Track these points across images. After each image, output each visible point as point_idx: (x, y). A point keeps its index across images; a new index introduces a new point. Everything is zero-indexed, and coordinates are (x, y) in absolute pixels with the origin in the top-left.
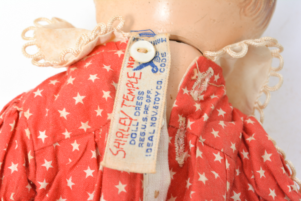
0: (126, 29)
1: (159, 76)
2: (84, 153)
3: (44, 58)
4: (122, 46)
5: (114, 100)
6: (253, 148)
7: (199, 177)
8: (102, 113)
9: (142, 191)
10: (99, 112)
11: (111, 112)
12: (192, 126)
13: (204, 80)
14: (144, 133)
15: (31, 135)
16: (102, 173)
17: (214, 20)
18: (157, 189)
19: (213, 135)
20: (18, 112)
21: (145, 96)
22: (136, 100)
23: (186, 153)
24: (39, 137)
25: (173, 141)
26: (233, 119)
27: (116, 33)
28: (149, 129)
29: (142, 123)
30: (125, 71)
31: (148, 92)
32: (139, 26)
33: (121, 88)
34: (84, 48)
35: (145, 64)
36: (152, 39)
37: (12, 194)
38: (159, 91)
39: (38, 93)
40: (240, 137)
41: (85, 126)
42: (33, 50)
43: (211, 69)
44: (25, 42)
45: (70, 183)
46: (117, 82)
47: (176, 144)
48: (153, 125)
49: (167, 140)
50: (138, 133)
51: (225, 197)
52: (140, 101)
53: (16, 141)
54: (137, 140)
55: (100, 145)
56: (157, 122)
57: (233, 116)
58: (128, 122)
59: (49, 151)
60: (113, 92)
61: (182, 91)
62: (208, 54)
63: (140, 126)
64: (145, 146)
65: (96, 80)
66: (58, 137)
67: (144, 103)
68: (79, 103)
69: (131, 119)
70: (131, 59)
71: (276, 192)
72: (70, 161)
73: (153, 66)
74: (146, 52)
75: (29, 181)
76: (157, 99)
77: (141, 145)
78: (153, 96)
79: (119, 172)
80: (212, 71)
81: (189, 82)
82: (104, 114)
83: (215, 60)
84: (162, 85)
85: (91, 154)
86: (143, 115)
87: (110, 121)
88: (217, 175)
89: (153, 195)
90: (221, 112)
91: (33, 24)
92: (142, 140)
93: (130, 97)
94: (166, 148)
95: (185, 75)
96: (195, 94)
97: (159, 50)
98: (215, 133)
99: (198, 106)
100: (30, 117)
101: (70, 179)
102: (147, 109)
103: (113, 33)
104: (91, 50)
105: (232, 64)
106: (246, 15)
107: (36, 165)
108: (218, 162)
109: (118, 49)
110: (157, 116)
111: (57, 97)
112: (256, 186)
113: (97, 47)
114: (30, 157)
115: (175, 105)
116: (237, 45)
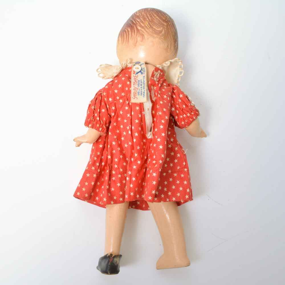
0: (131, 63)
1: (143, 75)
2: (124, 102)
3: (106, 77)
4: (131, 68)
5: (131, 84)
6: (176, 94)
7: (160, 102)
8: (128, 89)
9: (144, 108)
10: (127, 89)
11: (131, 87)
12: (156, 88)
13: (157, 75)
14: (142, 92)
15: (107, 100)
16: (131, 106)
17: (158, 55)
18: (148, 108)
19: (163, 91)
20: (101, 94)
21: (140, 81)
22: (137, 83)
23: (155, 97)
24: (109, 100)
25: (150, 94)
26: (169, 86)
27: (128, 64)
28: (143, 90)
29: (140, 89)
30: (133, 76)
31: (141, 80)
32: (135, 61)
33: (133, 80)
34: (119, 71)
35: (139, 72)
36: (139, 64)
37: (104, 118)
38: (144, 79)
39: (107, 87)
40: (172, 91)
41: (123, 94)
42: (102, 75)
43: (159, 71)
44: (98, 73)
45: (121, 113)
46: (131, 79)
47: (152, 95)
48: (144, 89)
49: (149, 93)
50: (140, 92)
51: (169, 107)
52: (139, 83)
53: (103, 103)
54: (140, 94)
55: (129, 99)
56: (145, 88)
57: (169, 85)
58: (136, 89)
59: (113, 104)
60: (130, 82)
61: (151, 78)
62: (158, 66)
63: (140, 90)
64: (143, 95)
65: (124, 79)
66: (115, 99)
67: (140, 83)
68: (120, 87)
69: (137, 88)
70: (134, 71)
71: (185, 106)
72: (120, 106)
73: (141, 72)
74: (138, 68)
75: (109, 114)
76: (144, 82)
77: (141, 95)
78: (142, 81)
79: (136, 103)
80: (160, 71)
81: (153, 75)
82: (129, 89)
83: (160, 68)
84: (145, 77)
85: (126, 102)
86: (140, 87)
87: (131, 90)
88: (165, 102)
89: (147, 110)
90: (165, 84)
91: (99, 67)
92: (141, 94)
93: (136, 82)
94: (149, 95)
95: (151, 73)
96: (155, 79)
97: (142, 67)
98: (164, 90)
99: (157, 82)
100: (106, 94)
101: (121, 111)
102: (141, 85)
103: (127, 65)
104: (121, 71)
105: (165, 69)
106: (168, 52)
107: (110, 109)
108: (165, 98)
109: (129, 69)
110: (145, 86)
111: (113, 87)
112: (179, 105)
113: (122, 70)
114: (108, 106)
115: (149, 83)
116: (167, 62)
